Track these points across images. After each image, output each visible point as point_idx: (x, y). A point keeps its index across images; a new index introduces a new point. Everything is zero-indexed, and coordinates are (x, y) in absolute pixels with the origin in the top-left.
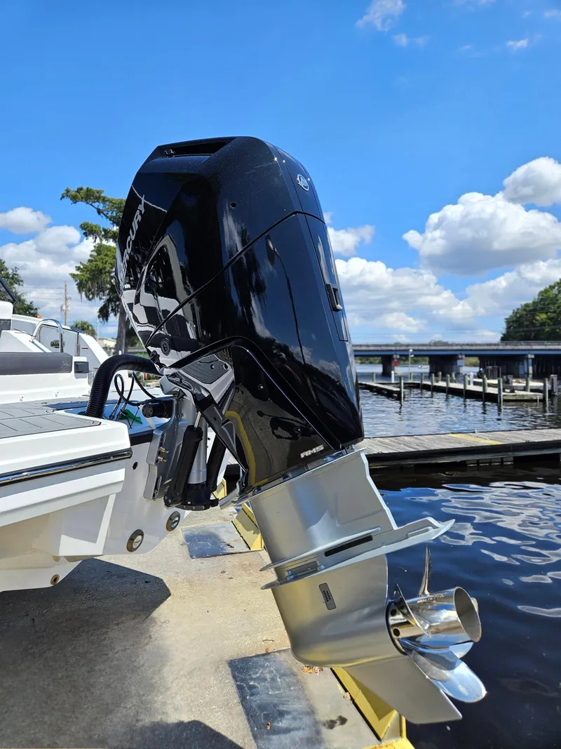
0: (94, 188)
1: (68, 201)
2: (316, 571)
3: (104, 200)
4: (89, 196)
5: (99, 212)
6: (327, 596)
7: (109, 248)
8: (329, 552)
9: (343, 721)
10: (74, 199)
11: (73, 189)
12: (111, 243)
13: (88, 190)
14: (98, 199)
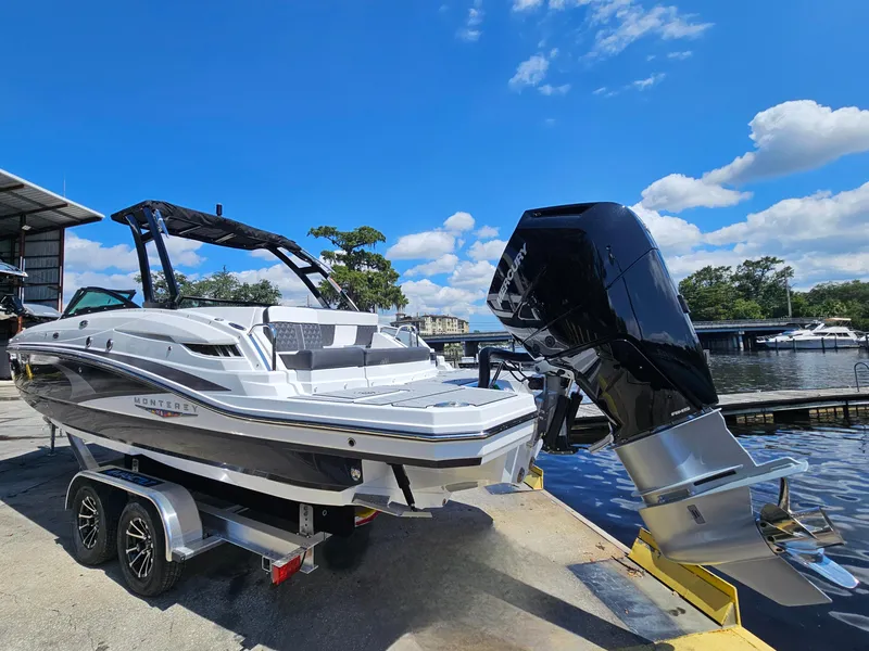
0: (330, 226)
1: (312, 236)
2: (689, 496)
3: (337, 234)
4: (327, 232)
5: (334, 242)
6: (695, 513)
7: (341, 268)
8: (697, 483)
9: (683, 612)
10: (317, 235)
11: (316, 228)
12: (342, 264)
13: (326, 228)
14: (332, 233)
